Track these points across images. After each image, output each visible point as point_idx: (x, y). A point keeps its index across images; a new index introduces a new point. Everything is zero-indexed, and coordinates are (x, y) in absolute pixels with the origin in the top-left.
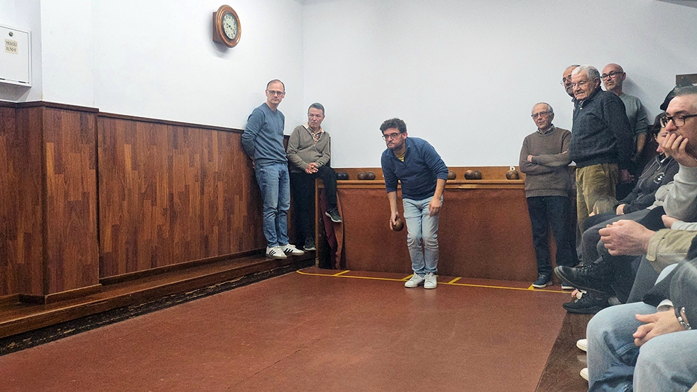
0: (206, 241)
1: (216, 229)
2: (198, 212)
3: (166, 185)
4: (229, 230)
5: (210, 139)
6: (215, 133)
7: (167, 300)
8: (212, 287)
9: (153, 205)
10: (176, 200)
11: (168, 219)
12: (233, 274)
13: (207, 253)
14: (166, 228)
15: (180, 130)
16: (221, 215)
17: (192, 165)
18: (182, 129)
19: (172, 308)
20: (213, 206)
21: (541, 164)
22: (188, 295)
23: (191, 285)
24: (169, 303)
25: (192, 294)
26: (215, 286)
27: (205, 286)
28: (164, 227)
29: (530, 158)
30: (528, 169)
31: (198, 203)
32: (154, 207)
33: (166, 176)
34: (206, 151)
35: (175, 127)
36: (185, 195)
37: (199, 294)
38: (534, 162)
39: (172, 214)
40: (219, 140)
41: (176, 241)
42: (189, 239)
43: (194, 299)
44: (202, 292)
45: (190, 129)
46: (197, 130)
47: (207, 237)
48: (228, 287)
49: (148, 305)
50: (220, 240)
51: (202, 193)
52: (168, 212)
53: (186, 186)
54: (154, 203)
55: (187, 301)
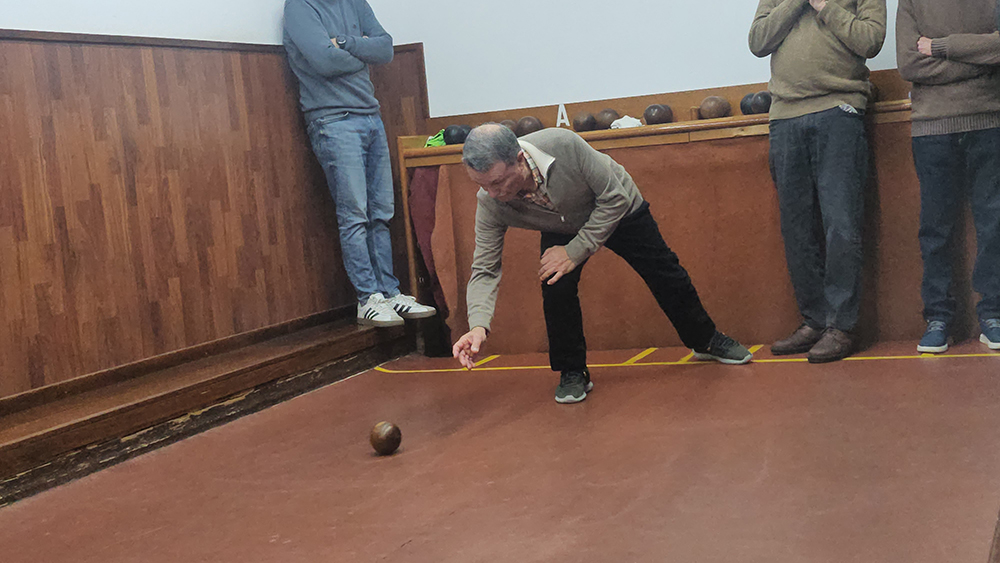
0: (153, 314)
1: (174, 283)
2: (128, 247)
3: (44, 189)
4: (205, 283)
5: (138, 69)
6: (147, 54)
7: (79, 459)
8: (180, 420)
9: (18, 239)
10: (72, 221)
11: (59, 266)
12: (226, 387)
13: (160, 345)
14: (57, 292)
15: (63, 52)
16: (182, 248)
17: (101, 136)
18: (67, 47)
19: (94, 476)
20: (161, 229)
21: (955, 58)
22: (129, 443)
23: (128, 419)
24: (83, 465)
25: (136, 441)
26: (187, 418)
27: (165, 420)
28: (50, 290)
29: (925, 45)
30: (921, 73)
31: (125, 226)
32: (21, 243)
33: (41, 165)
34: (130, 99)
35: (50, 46)
36: (92, 210)
37: (152, 439)
38: (939, 55)
39: (67, 256)
40: (159, 67)
41: (83, 318)
42: (114, 313)
43: (143, 451)
44: (158, 433)
45: (86, 49)
46: (103, 50)
47: (155, 305)
48: (218, 417)
49: (34, 476)
50: (187, 311)
51: (132, 200)
52: (58, 252)
53: (92, 187)
54: (20, 234)
55: (126, 457)
